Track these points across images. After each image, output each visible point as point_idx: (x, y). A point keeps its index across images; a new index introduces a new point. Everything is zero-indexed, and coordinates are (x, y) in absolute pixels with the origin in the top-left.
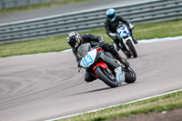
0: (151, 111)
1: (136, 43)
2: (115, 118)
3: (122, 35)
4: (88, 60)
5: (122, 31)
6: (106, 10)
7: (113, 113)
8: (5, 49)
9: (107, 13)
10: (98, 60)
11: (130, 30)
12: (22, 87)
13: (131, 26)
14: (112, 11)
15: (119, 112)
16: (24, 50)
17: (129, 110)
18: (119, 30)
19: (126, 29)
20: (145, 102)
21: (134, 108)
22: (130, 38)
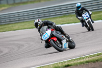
0: (97, 61)
1: (93, 22)
2: (77, 65)
3: (85, 18)
4: (46, 36)
5: (85, 16)
6: (76, 4)
7: (76, 62)
8: (15, 26)
9: (77, 5)
10: (52, 36)
11: (90, 15)
12: (24, 48)
13: (90, 13)
14: (79, 4)
15: (79, 61)
16: (26, 27)
17: (85, 60)
18: (83, 15)
19: (87, 15)
20: (94, 56)
21: (87, 59)
22: (90, 20)
